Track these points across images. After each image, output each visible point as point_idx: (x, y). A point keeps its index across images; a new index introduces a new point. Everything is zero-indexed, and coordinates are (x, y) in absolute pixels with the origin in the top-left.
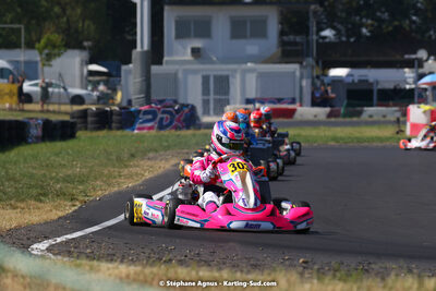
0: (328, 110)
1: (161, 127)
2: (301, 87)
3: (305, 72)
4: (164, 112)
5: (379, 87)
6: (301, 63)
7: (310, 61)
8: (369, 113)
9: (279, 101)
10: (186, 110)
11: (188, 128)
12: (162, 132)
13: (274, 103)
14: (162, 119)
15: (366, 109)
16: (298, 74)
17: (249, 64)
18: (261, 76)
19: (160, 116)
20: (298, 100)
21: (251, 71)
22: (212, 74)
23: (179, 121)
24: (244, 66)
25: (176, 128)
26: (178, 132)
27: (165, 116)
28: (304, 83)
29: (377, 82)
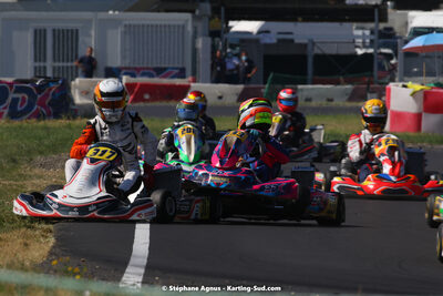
0: (240, 87)
1: (14, 115)
2: (195, 51)
3: (200, 25)
4: (19, 90)
5: (317, 51)
6: (193, 12)
7: (207, 7)
8: (305, 94)
9: (159, 71)
10: (54, 86)
11: (57, 116)
12: (17, 123)
13: (151, 76)
14: (15, 101)
15: (300, 87)
16: (189, 28)
17: (111, 12)
18: (130, 30)
19: (12, 95)
20: (189, 71)
21: (115, 23)
22: (49, 27)
23: (42, 104)
24: (102, 15)
25: (38, 116)
26: (42, 123)
27: (20, 96)
28: (200, 44)
29: (314, 44)
